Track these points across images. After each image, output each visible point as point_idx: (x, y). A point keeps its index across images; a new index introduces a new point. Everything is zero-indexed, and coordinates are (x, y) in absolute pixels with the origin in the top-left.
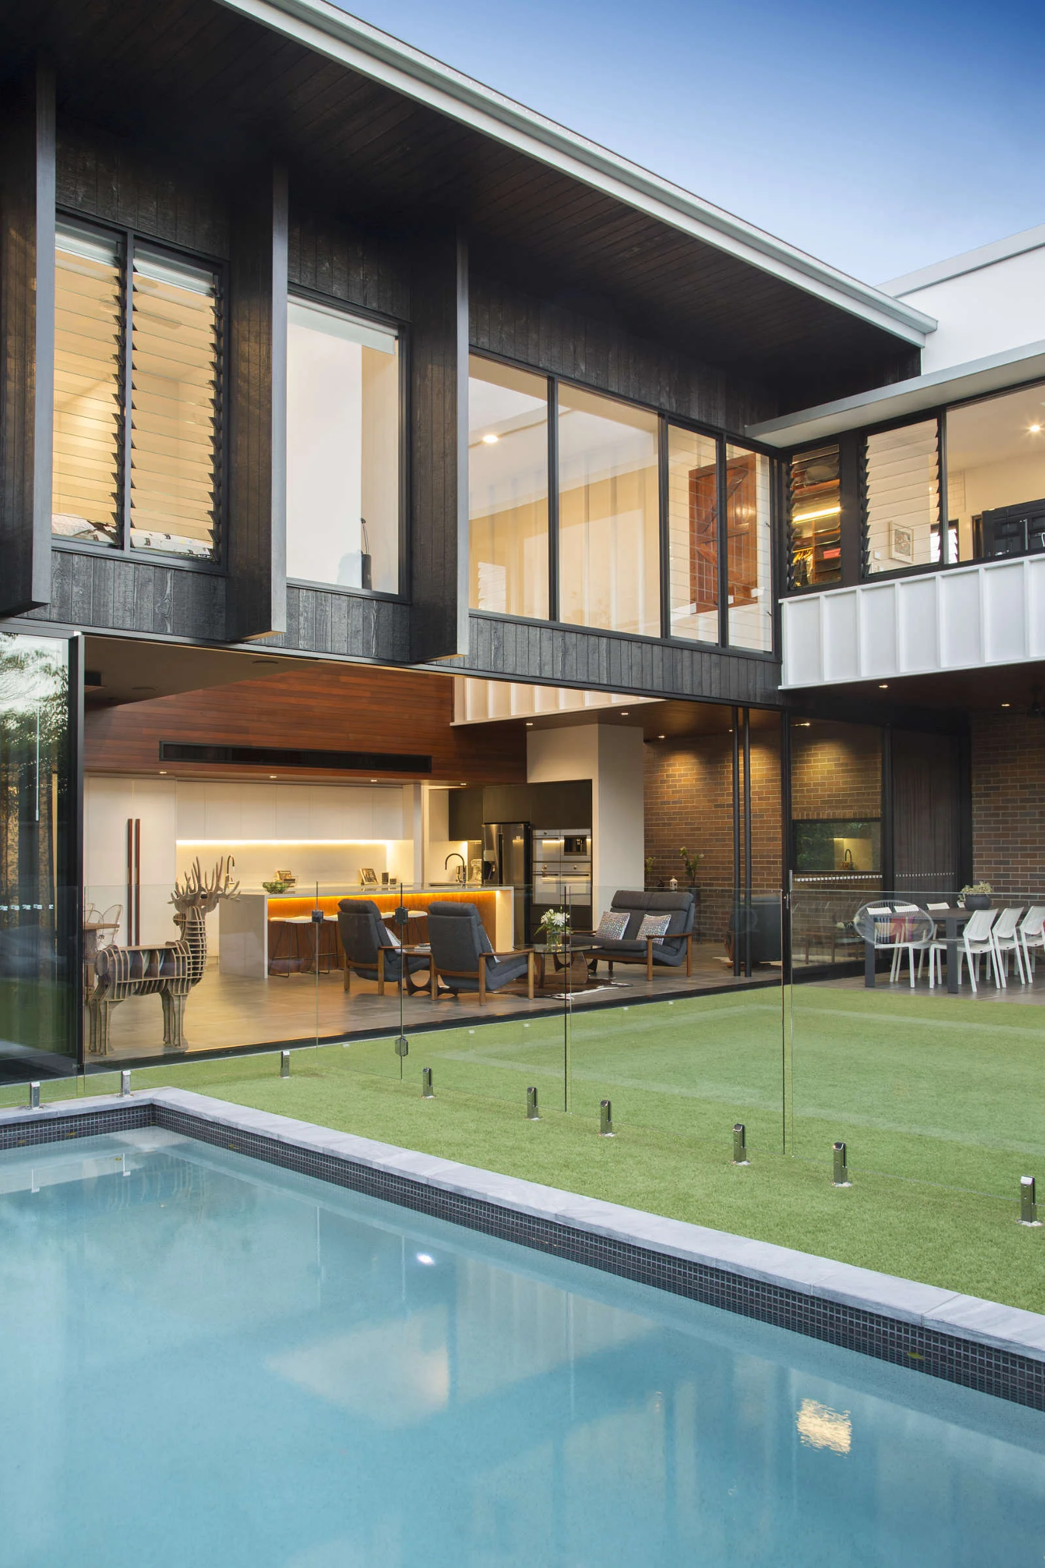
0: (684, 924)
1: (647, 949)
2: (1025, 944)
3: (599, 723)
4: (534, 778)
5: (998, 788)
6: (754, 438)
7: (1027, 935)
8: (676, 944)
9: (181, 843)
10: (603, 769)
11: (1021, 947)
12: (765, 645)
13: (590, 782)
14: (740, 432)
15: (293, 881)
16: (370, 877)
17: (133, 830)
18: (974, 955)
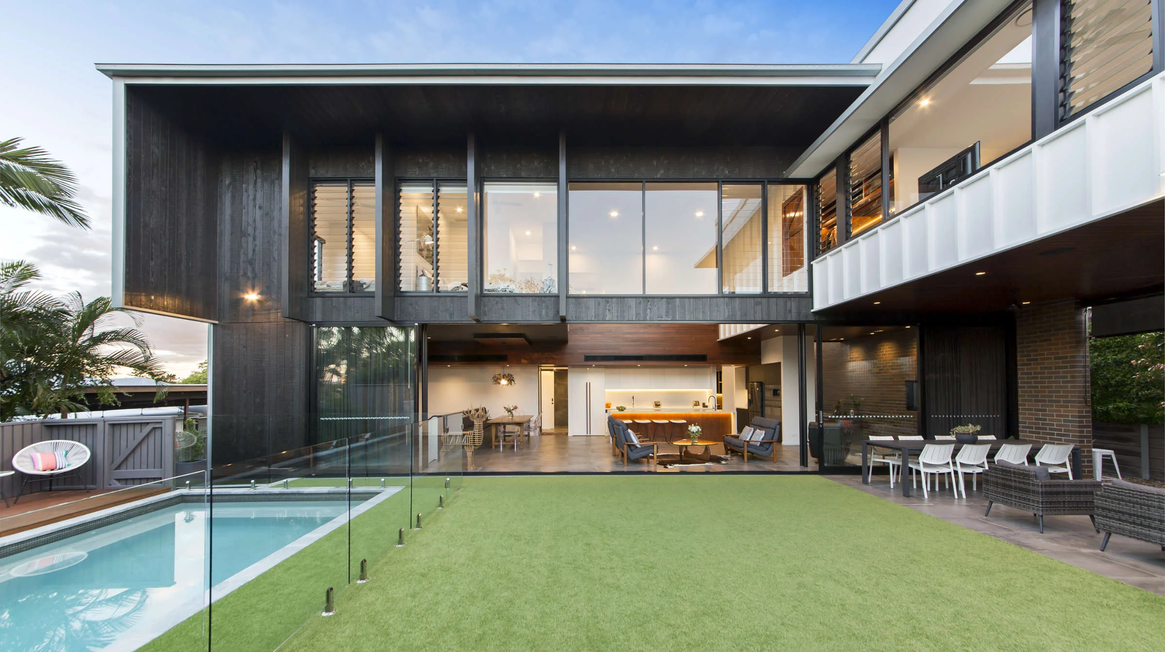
0: (772, 436)
1: (744, 447)
2: (960, 470)
3: (784, 335)
4: (763, 363)
5: (1037, 359)
6: (790, 177)
7: (962, 465)
8: (766, 446)
9: (607, 390)
10: (784, 358)
11: (956, 473)
12: (805, 289)
13: (779, 364)
14: (781, 177)
15: (659, 405)
16: (697, 404)
17: (588, 386)
18: (926, 474)
